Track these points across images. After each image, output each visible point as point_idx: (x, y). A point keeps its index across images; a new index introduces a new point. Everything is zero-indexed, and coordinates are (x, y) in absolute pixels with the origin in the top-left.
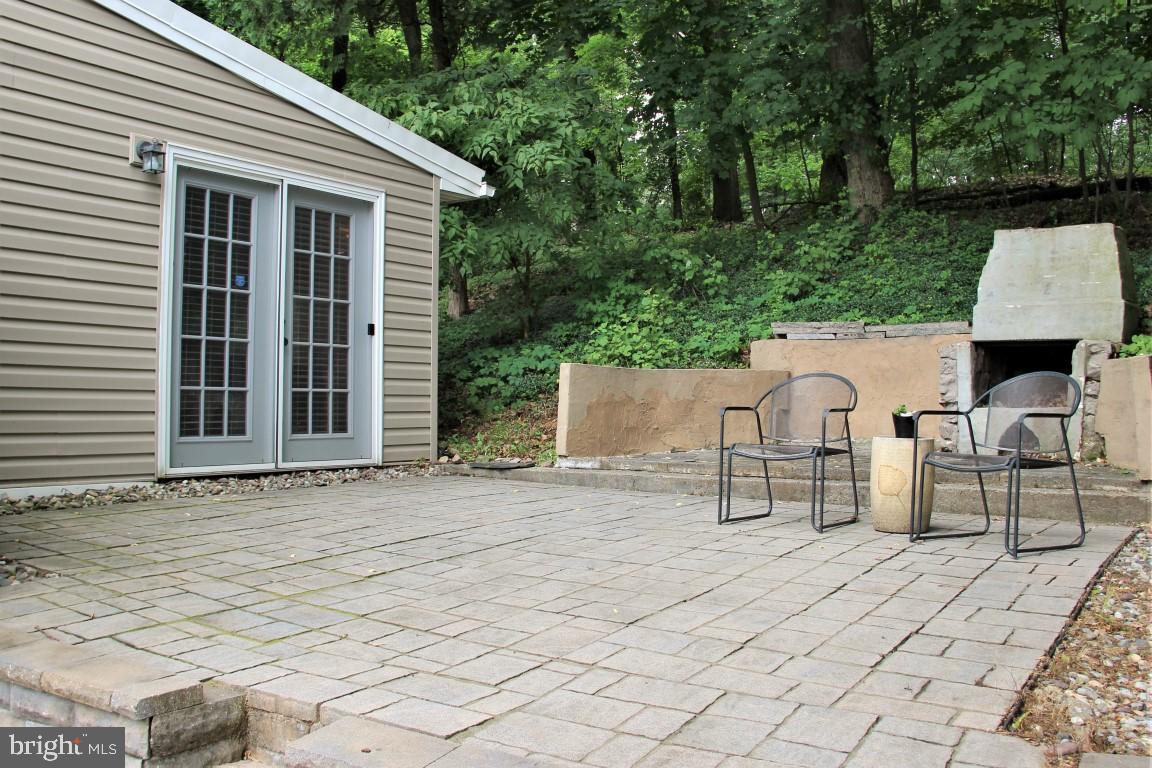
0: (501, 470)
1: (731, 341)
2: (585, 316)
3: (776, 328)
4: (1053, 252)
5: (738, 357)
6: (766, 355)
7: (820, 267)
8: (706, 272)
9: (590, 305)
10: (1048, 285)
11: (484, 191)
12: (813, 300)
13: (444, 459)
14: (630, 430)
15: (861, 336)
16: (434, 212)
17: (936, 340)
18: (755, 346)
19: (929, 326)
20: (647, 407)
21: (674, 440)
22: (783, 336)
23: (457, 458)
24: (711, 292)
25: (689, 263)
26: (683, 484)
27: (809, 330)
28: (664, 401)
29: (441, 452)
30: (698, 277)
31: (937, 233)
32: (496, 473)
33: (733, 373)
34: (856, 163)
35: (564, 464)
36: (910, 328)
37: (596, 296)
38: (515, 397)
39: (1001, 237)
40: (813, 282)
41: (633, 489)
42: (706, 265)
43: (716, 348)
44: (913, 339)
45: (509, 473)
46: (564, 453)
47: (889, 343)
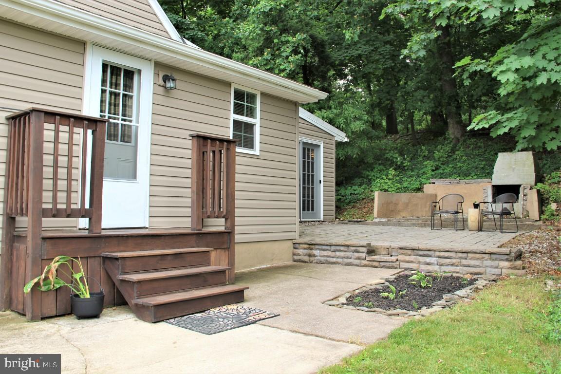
0: (358, 222)
1: (417, 185)
2: (366, 176)
3: (432, 181)
4: (515, 159)
5: (419, 190)
6: (428, 189)
7: (441, 159)
8: (404, 161)
9: (367, 173)
10: (514, 169)
11: (346, 140)
12: (440, 171)
13: (337, 220)
14: (392, 211)
15: (458, 183)
16: (334, 147)
17: (481, 184)
18: (425, 186)
19: (479, 180)
20: (396, 204)
21: (404, 214)
22: (434, 183)
23: (342, 219)
24: (406, 168)
25: (399, 159)
26: (414, 225)
27: (442, 181)
28: (401, 203)
29: (336, 218)
30: (402, 163)
31: (480, 147)
32: (356, 223)
33: (419, 194)
34: (452, 122)
35: (377, 220)
36: (473, 181)
37: (369, 169)
38: (350, 202)
39: (500, 154)
40: (440, 165)
41: (399, 226)
42: (404, 159)
43: (412, 187)
44: (474, 184)
45: (360, 223)
46: (376, 217)
47: (467, 185)
